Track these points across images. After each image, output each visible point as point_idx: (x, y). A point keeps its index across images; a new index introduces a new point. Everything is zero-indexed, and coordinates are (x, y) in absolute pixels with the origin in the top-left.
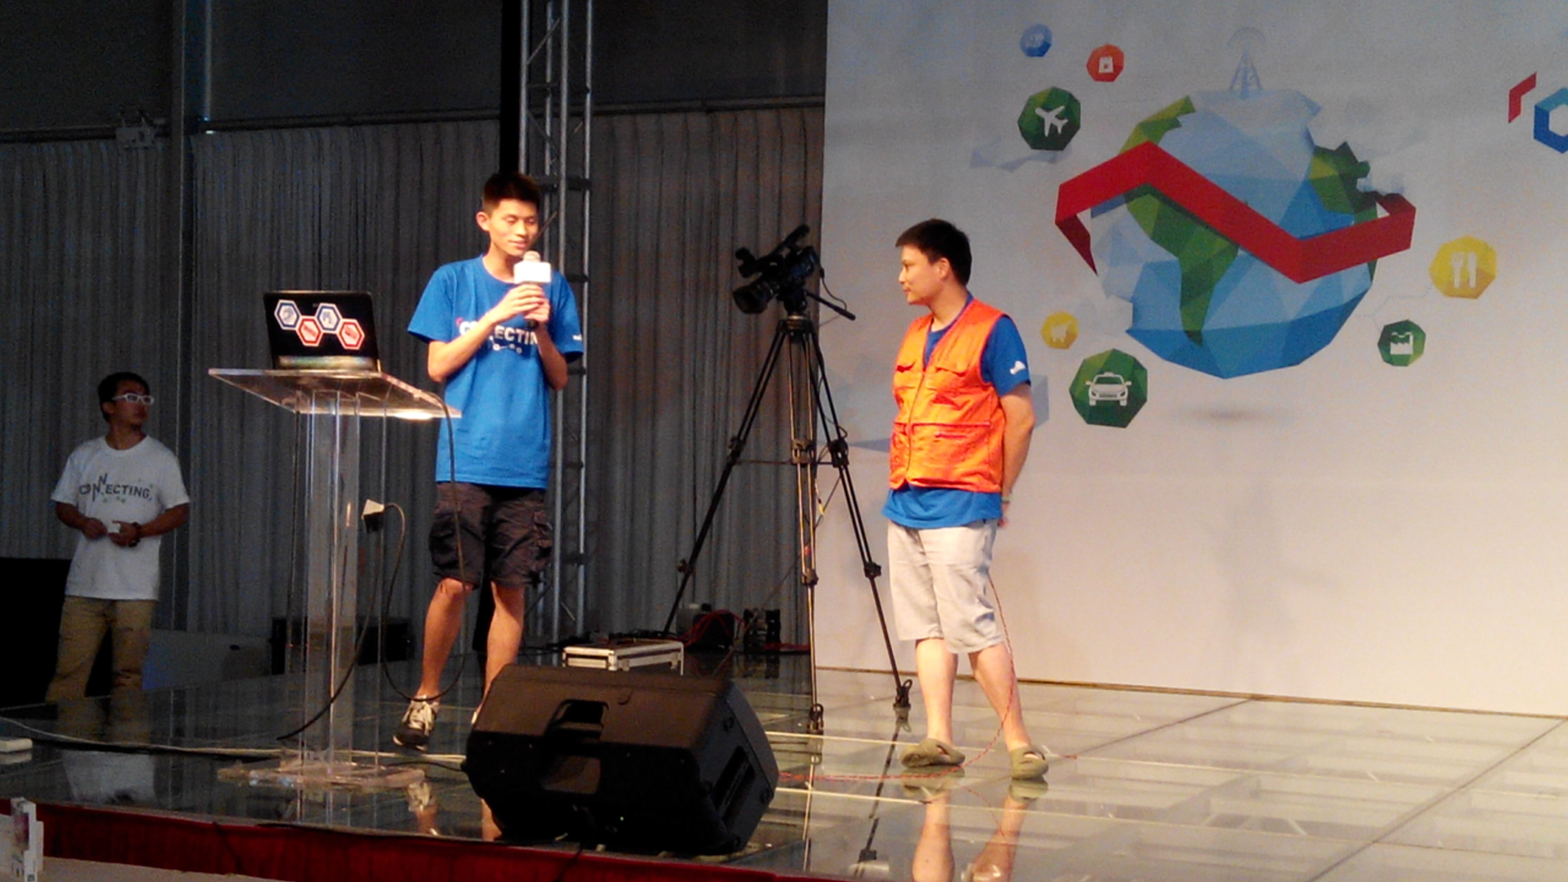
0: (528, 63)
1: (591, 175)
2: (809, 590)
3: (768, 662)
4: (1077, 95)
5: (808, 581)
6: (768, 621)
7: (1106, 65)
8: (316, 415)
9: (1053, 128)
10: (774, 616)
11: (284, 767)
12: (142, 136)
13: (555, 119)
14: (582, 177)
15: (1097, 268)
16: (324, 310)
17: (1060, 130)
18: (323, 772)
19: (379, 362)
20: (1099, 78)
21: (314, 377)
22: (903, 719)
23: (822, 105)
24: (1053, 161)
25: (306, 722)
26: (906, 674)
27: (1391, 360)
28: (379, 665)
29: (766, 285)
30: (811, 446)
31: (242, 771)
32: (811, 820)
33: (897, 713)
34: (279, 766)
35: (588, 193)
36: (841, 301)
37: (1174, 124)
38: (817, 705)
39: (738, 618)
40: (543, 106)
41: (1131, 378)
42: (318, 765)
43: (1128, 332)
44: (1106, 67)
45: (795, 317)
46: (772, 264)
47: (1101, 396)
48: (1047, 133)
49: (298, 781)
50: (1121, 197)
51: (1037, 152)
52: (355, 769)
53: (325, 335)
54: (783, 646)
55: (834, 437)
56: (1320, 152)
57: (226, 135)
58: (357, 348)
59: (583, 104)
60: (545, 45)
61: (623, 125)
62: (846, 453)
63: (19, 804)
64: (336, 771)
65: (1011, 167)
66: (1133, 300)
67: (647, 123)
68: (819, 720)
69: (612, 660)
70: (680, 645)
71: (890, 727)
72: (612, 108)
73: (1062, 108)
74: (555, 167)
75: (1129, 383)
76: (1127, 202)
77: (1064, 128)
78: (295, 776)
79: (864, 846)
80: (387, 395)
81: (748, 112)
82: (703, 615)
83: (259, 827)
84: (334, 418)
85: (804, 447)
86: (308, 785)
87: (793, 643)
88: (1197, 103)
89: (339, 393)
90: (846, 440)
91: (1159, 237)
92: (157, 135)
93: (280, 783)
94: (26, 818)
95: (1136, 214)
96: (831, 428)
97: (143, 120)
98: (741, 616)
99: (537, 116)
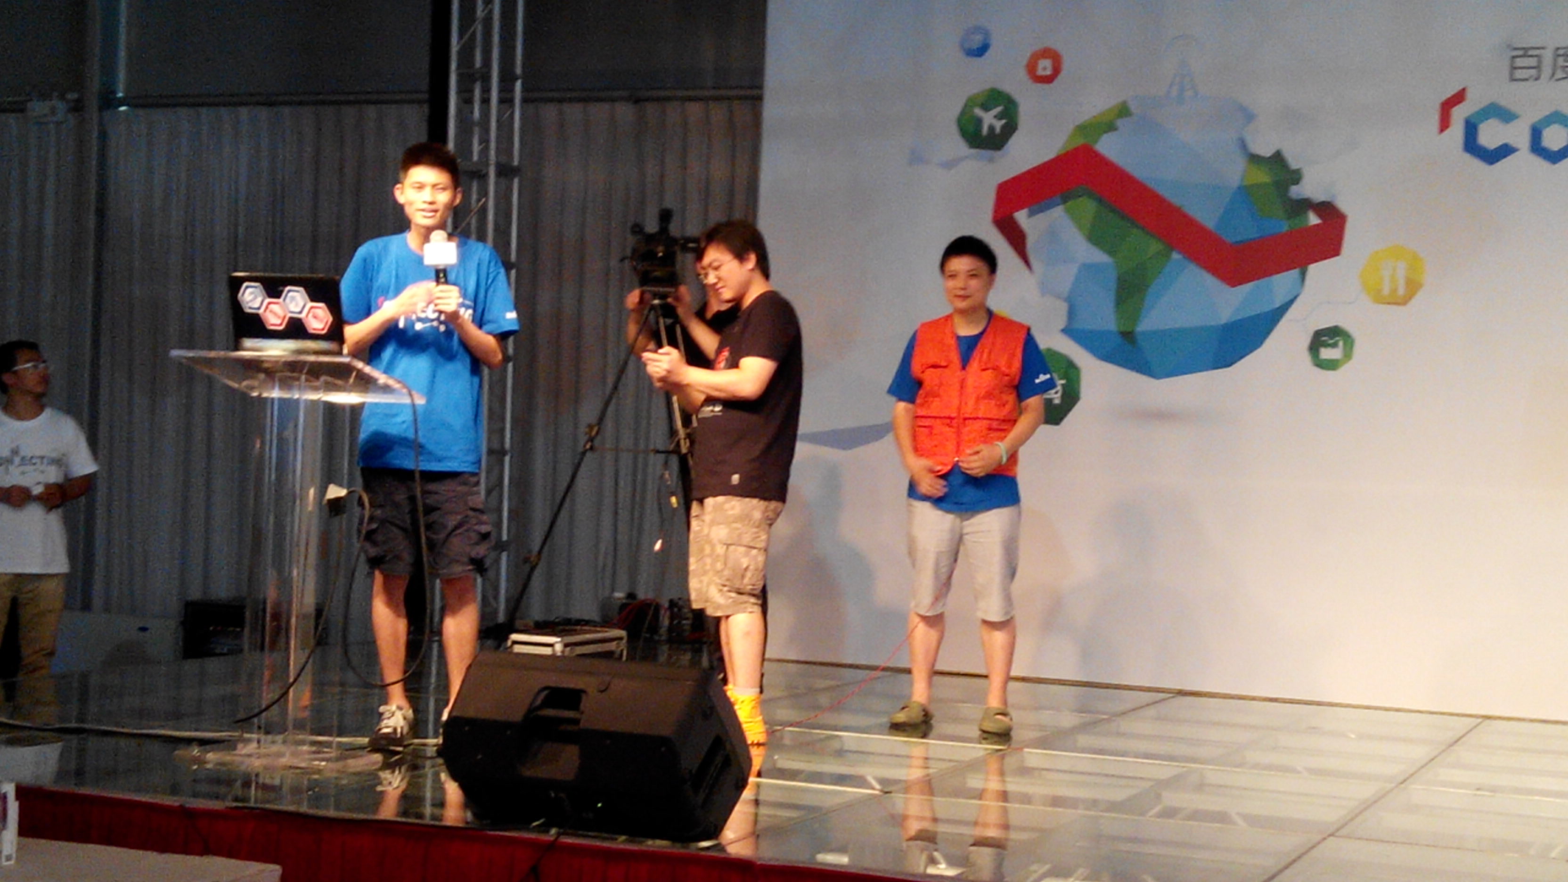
0: (458, 49)
1: (519, 162)
4: (1014, 96)
7: (1045, 67)
8: (279, 399)
9: (991, 128)
11: (240, 750)
12: (53, 111)
13: (485, 105)
14: (511, 164)
15: (1032, 265)
16: (291, 293)
17: (998, 131)
18: (280, 755)
20: (1038, 79)
23: (759, 98)
24: (991, 160)
25: (264, 706)
27: (1320, 364)
31: (198, 754)
34: (235, 749)
35: (516, 181)
37: (1111, 127)
39: (663, 608)
40: (471, 91)
41: (1065, 376)
42: (274, 748)
43: (1064, 331)
44: (1045, 69)
48: (985, 133)
49: (255, 764)
50: (1057, 198)
51: (974, 151)
52: (313, 753)
53: (290, 318)
56: (1255, 159)
57: (141, 112)
58: (323, 332)
59: (512, 90)
60: (475, 30)
61: (550, 112)
64: (293, 755)
65: (949, 165)
66: (1068, 300)
67: (574, 112)
69: (559, 648)
70: (623, 633)
72: (541, 95)
73: (999, 108)
74: (485, 151)
76: (1063, 203)
77: (1003, 127)
78: (251, 759)
80: (352, 379)
81: (677, 104)
82: (631, 604)
83: (227, 810)
84: (298, 401)
86: (266, 768)
88: (1133, 107)
89: (303, 376)
91: (1096, 238)
92: (71, 110)
93: (237, 765)
94: (4, 798)
95: (1072, 215)
97: (55, 94)
98: (666, 605)
99: (466, 100)
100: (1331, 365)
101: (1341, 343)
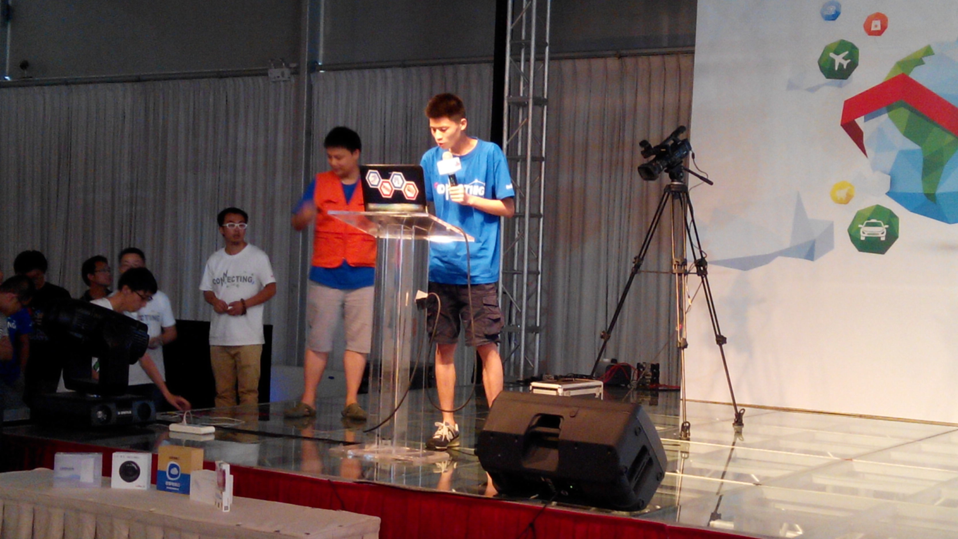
0: (511, 28)
1: (547, 96)
2: (682, 351)
3: (651, 395)
4: (856, 44)
5: (682, 345)
6: (652, 370)
7: (876, 25)
8: (389, 240)
9: (841, 65)
10: (655, 368)
11: (367, 448)
12: (283, 74)
13: (527, 63)
14: (542, 98)
15: (867, 152)
16: (395, 176)
17: (845, 67)
18: (390, 452)
19: (426, 208)
21: (388, 216)
22: (738, 433)
23: (693, 53)
24: (840, 86)
25: (381, 422)
26: (741, 405)
28: (424, 389)
29: (658, 162)
30: (685, 263)
31: (343, 450)
32: (681, 492)
33: (735, 429)
34: (364, 448)
35: (545, 107)
36: (706, 173)
37: (920, 62)
38: (686, 422)
39: (634, 368)
40: (520, 55)
41: (889, 223)
42: (386, 448)
43: (888, 194)
44: (876, 26)
45: (676, 183)
46: (662, 150)
47: (868, 234)
48: (836, 68)
49: (376, 457)
50: (884, 108)
51: (829, 80)
52: (408, 451)
53: (395, 191)
54: (661, 386)
55: (699, 257)
57: (331, 73)
58: (414, 199)
59: (544, 53)
60: (522, 17)
61: (567, 66)
62: (706, 267)
63: (220, 464)
64: (397, 452)
65: (812, 90)
66: (890, 174)
67: (582, 65)
68: (688, 432)
69: (560, 391)
70: (601, 383)
71: (730, 436)
72: (561, 55)
73: (847, 53)
74: (527, 90)
75: (887, 226)
76: (888, 112)
77: (848, 65)
78: (373, 454)
79: (713, 510)
80: (431, 228)
81: (644, 57)
82: (613, 366)
83: (355, 484)
84: (399, 241)
85: (680, 263)
86: (381, 459)
87: (667, 384)
88: (934, 49)
89: (402, 226)
90: (707, 259)
91: (908, 134)
92: (292, 74)
93: (365, 458)
94: (224, 473)
95: (893, 119)
96: (697, 251)
97: (284, 64)
98: (636, 367)
99: (516, 60)
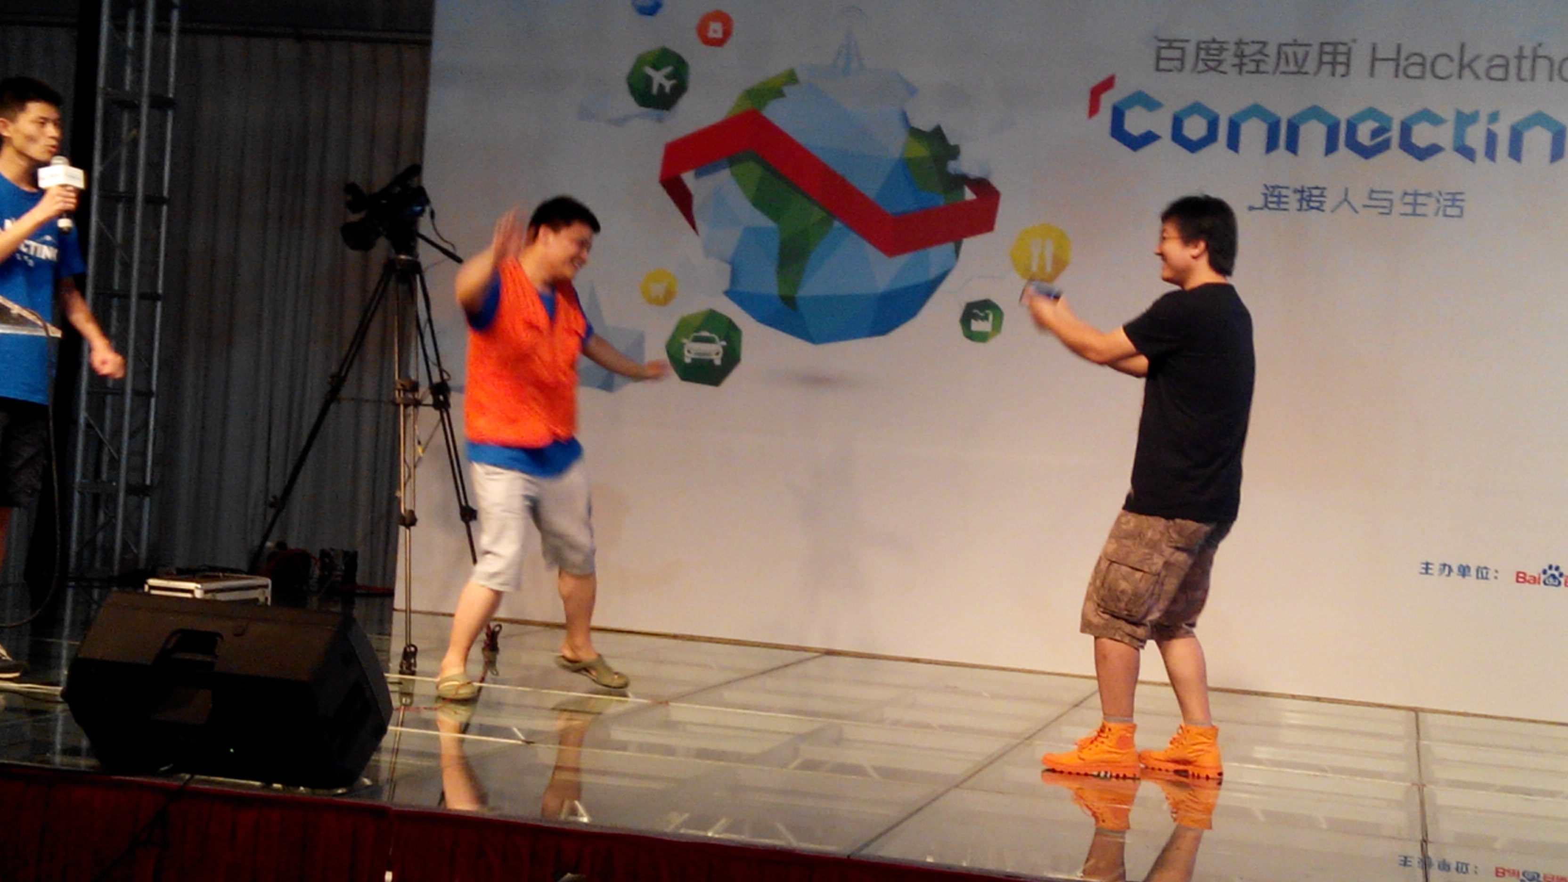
1: (174, 94)
3: (343, 603)
4: (685, 56)
5: (405, 519)
6: (344, 562)
7: (715, 30)
9: (661, 86)
10: (351, 558)
13: (139, 33)
14: (165, 97)
15: (697, 226)
17: (667, 90)
20: (709, 42)
22: (490, 663)
23: (428, 44)
24: (660, 120)
27: (971, 335)
29: (376, 222)
30: (415, 388)
33: (485, 657)
35: (171, 114)
36: (451, 244)
37: (779, 94)
38: (411, 645)
39: (314, 558)
40: (126, 18)
41: (727, 338)
43: (727, 293)
44: (715, 32)
45: (403, 257)
46: (383, 201)
47: (696, 354)
48: (654, 92)
50: (724, 161)
51: (645, 110)
54: (359, 587)
55: (436, 379)
56: (916, 133)
59: (169, 20)
61: (208, 46)
62: (448, 396)
65: (620, 122)
66: (732, 263)
67: (233, 45)
68: (413, 661)
69: (198, 594)
70: (269, 581)
71: (477, 668)
72: (200, 26)
73: (670, 68)
74: (138, 81)
75: (724, 343)
76: (731, 166)
77: (672, 88)
81: (341, 43)
82: (281, 553)
85: (408, 388)
87: (369, 585)
88: (801, 76)
90: (450, 383)
91: (761, 202)
95: (737, 178)
96: (434, 370)
100: (981, 337)
101: (991, 317)
